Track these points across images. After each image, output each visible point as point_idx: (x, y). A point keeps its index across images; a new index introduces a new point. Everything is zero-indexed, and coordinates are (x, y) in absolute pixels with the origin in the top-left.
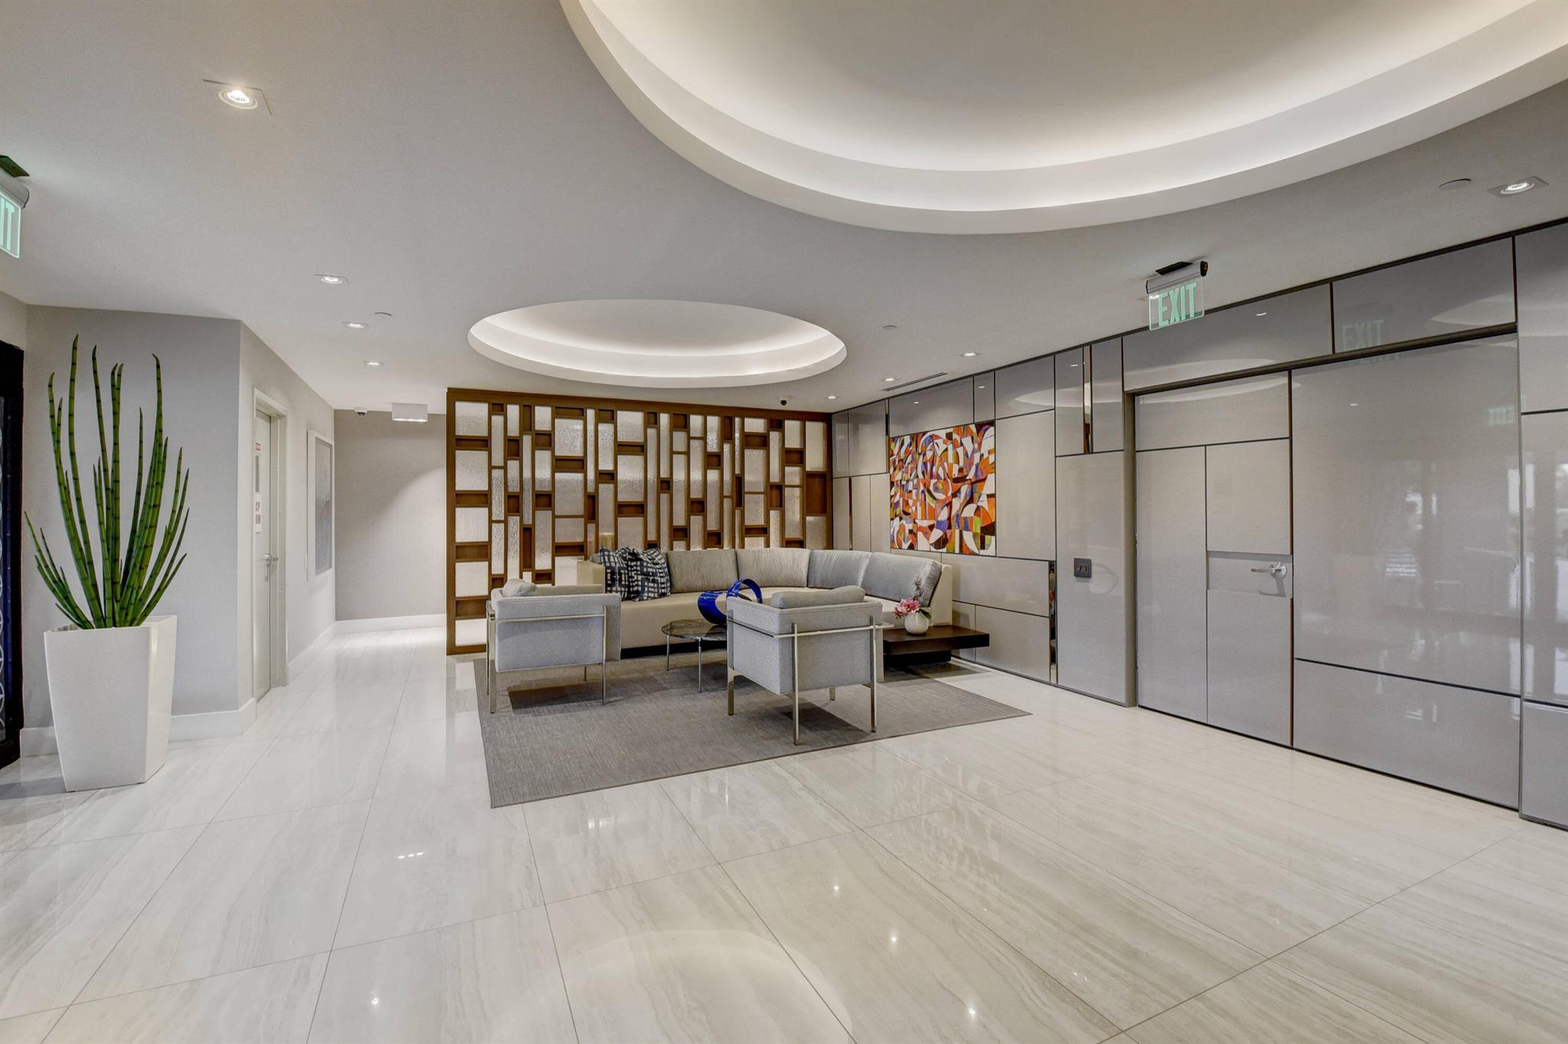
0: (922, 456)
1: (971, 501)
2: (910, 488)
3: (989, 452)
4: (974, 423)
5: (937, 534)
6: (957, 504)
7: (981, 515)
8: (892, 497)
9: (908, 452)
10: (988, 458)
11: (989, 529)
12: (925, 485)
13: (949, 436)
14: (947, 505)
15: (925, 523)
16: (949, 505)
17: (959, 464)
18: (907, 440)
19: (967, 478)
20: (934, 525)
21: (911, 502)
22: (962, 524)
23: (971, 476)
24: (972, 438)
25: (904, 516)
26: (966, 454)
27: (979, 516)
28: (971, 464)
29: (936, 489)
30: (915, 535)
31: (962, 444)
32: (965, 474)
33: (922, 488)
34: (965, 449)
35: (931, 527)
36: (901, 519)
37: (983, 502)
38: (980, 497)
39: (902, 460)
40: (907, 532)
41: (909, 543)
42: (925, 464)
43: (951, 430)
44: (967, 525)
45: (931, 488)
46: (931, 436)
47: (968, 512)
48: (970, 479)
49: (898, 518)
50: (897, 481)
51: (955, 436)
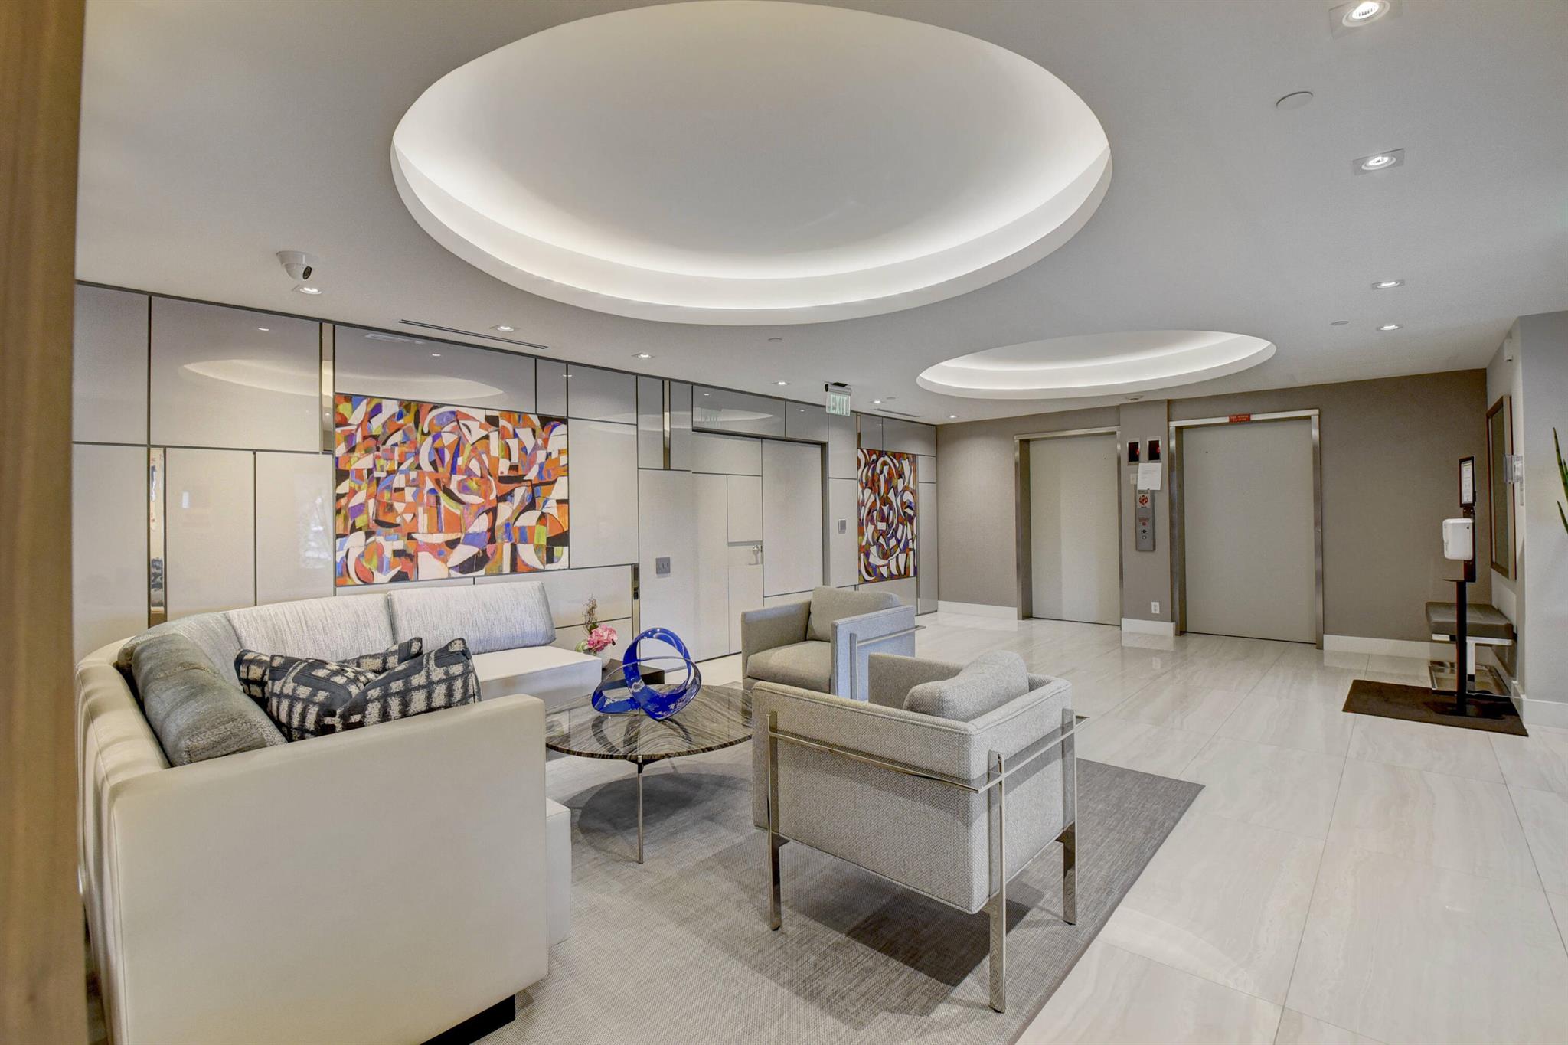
0: (430, 439)
1: (531, 506)
2: (399, 481)
3: (560, 452)
4: (536, 414)
5: (464, 552)
6: (505, 511)
7: (548, 524)
8: (339, 497)
9: (390, 427)
10: (558, 459)
11: (561, 539)
12: (437, 482)
13: (492, 421)
14: (487, 512)
15: (439, 538)
16: (493, 512)
17: (510, 460)
18: (390, 408)
19: (525, 478)
20: (459, 539)
21: (399, 507)
22: (516, 536)
23: (532, 475)
24: (534, 431)
25: (379, 529)
26: (523, 449)
27: (545, 525)
28: (532, 463)
29: (465, 489)
30: (412, 558)
31: (516, 436)
32: (521, 472)
33: (430, 485)
34: (520, 442)
35: (452, 544)
36: (369, 534)
37: (552, 508)
38: (546, 502)
39: (376, 437)
40: (388, 554)
41: (394, 572)
42: (439, 452)
43: (496, 413)
44: (525, 536)
45: (453, 487)
46: (453, 413)
47: (529, 519)
48: (531, 481)
49: (361, 534)
50: (359, 471)
51: (502, 422)
